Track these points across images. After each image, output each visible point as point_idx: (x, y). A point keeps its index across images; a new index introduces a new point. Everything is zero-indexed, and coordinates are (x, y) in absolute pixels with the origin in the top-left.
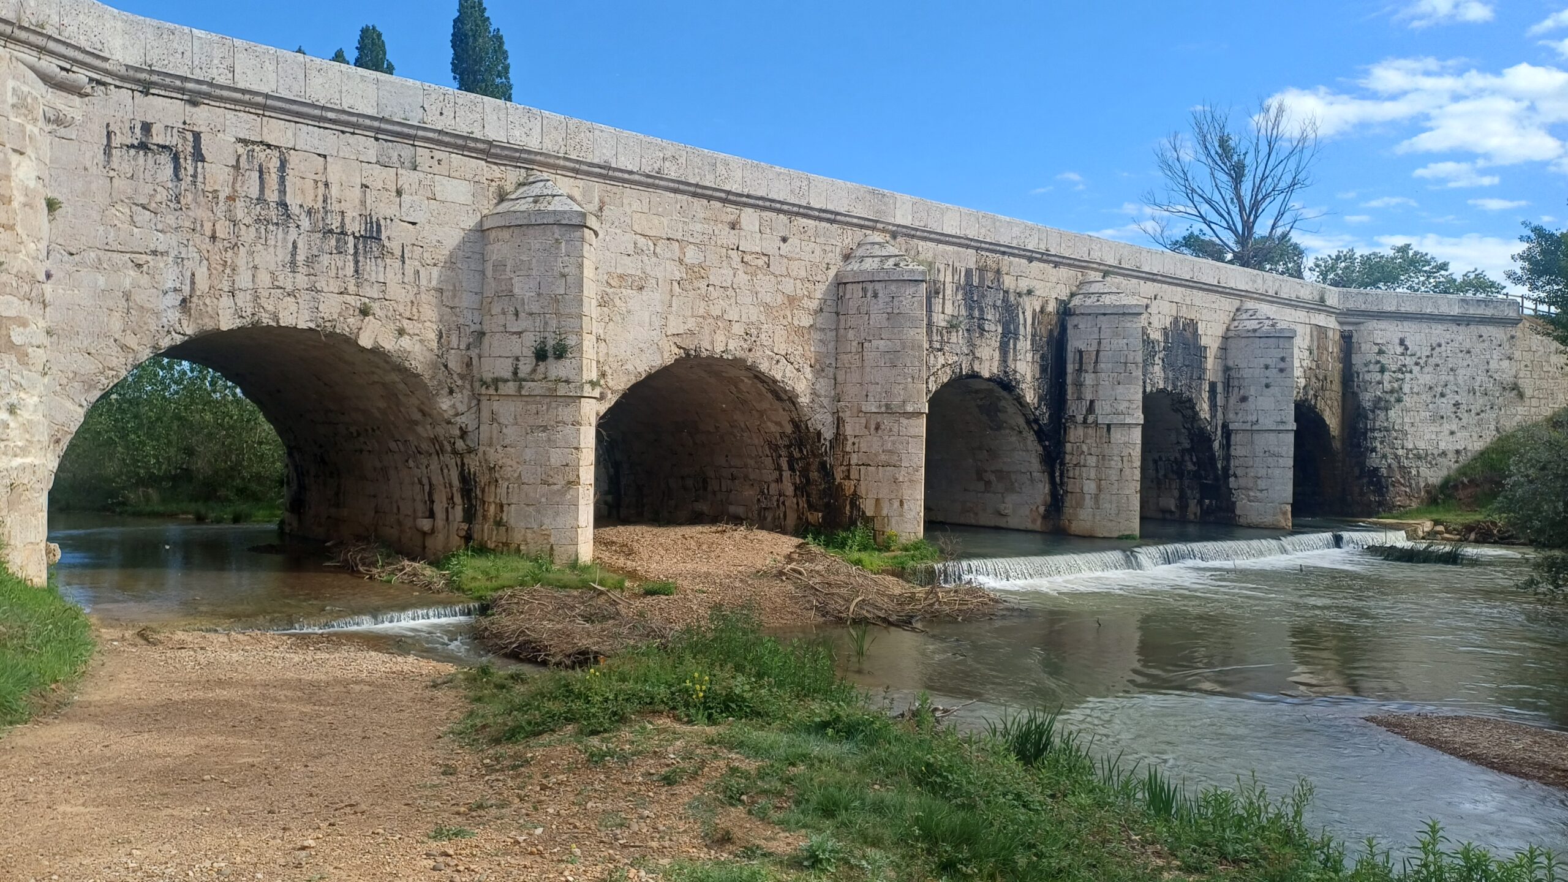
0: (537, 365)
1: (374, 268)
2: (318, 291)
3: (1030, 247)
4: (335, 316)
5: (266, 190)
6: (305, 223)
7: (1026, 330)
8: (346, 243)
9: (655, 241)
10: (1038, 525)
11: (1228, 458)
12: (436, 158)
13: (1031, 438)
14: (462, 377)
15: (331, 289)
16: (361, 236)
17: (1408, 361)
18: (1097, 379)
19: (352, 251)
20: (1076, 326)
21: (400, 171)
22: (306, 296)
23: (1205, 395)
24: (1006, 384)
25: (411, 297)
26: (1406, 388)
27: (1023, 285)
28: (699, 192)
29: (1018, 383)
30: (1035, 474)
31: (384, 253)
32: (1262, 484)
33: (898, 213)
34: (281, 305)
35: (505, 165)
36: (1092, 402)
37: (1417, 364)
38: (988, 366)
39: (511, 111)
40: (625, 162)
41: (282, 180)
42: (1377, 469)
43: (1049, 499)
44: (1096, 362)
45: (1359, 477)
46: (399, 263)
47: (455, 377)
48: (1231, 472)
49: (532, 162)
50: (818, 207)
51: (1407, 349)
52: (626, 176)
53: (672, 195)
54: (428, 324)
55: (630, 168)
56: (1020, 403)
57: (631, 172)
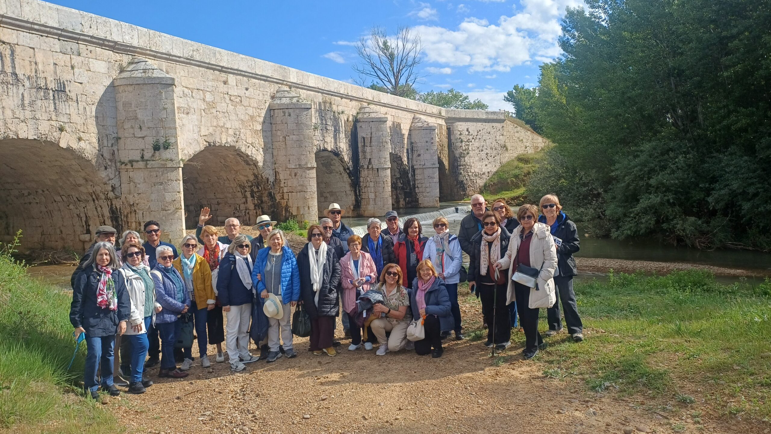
0: (154, 153)
1: (64, 106)
2: (37, 119)
3: (341, 92)
4: (47, 132)
5: (5, 67)
6: (27, 84)
7: (342, 129)
8: (49, 94)
9: (192, 90)
10: (350, 214)
11: (414, 180)
12: (89, 50)
13: (346, 176)
14: (111, 160)
15: (44, 118)
16: (56, 90)
17: (471, 137)
18: (372, 149)
19: (52, 98)
20: (361, 127)
21: (72, 56)
22: (32, 122)
23: (405, 154)
24: (336, 153)
25: (83, 121)
26: (470, 149)
27: (340, 109)
28: (210, 67)
29: (341, 152)
30: (347, 192)
31: (68, 98)
32: (428, 190)
33: (291, 77)
34: (19, 127)
35: (122, 53)
36: (370, 159)
37: (473, 138)
38: (330, 146)
39: (123, 26)
40: (176, 52)
41: (13, 61)
42: (462, 181)
43: (354, 202)
44: (371, 142)
45: (456, 185)
46: (75, 104)
47: (107, 161)
48: (416, 186)
49: (135, 52)
50: (260, 74)
51: (469, 133)
52: (178, 59)
53: (198, 68)
54: (92, 134)
55: (179, 55)
56: (342, 161)
57: (180, 57)
